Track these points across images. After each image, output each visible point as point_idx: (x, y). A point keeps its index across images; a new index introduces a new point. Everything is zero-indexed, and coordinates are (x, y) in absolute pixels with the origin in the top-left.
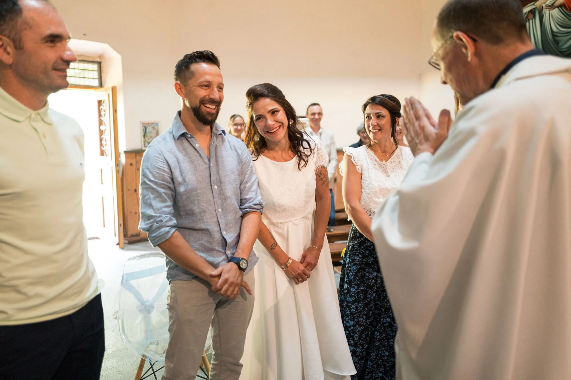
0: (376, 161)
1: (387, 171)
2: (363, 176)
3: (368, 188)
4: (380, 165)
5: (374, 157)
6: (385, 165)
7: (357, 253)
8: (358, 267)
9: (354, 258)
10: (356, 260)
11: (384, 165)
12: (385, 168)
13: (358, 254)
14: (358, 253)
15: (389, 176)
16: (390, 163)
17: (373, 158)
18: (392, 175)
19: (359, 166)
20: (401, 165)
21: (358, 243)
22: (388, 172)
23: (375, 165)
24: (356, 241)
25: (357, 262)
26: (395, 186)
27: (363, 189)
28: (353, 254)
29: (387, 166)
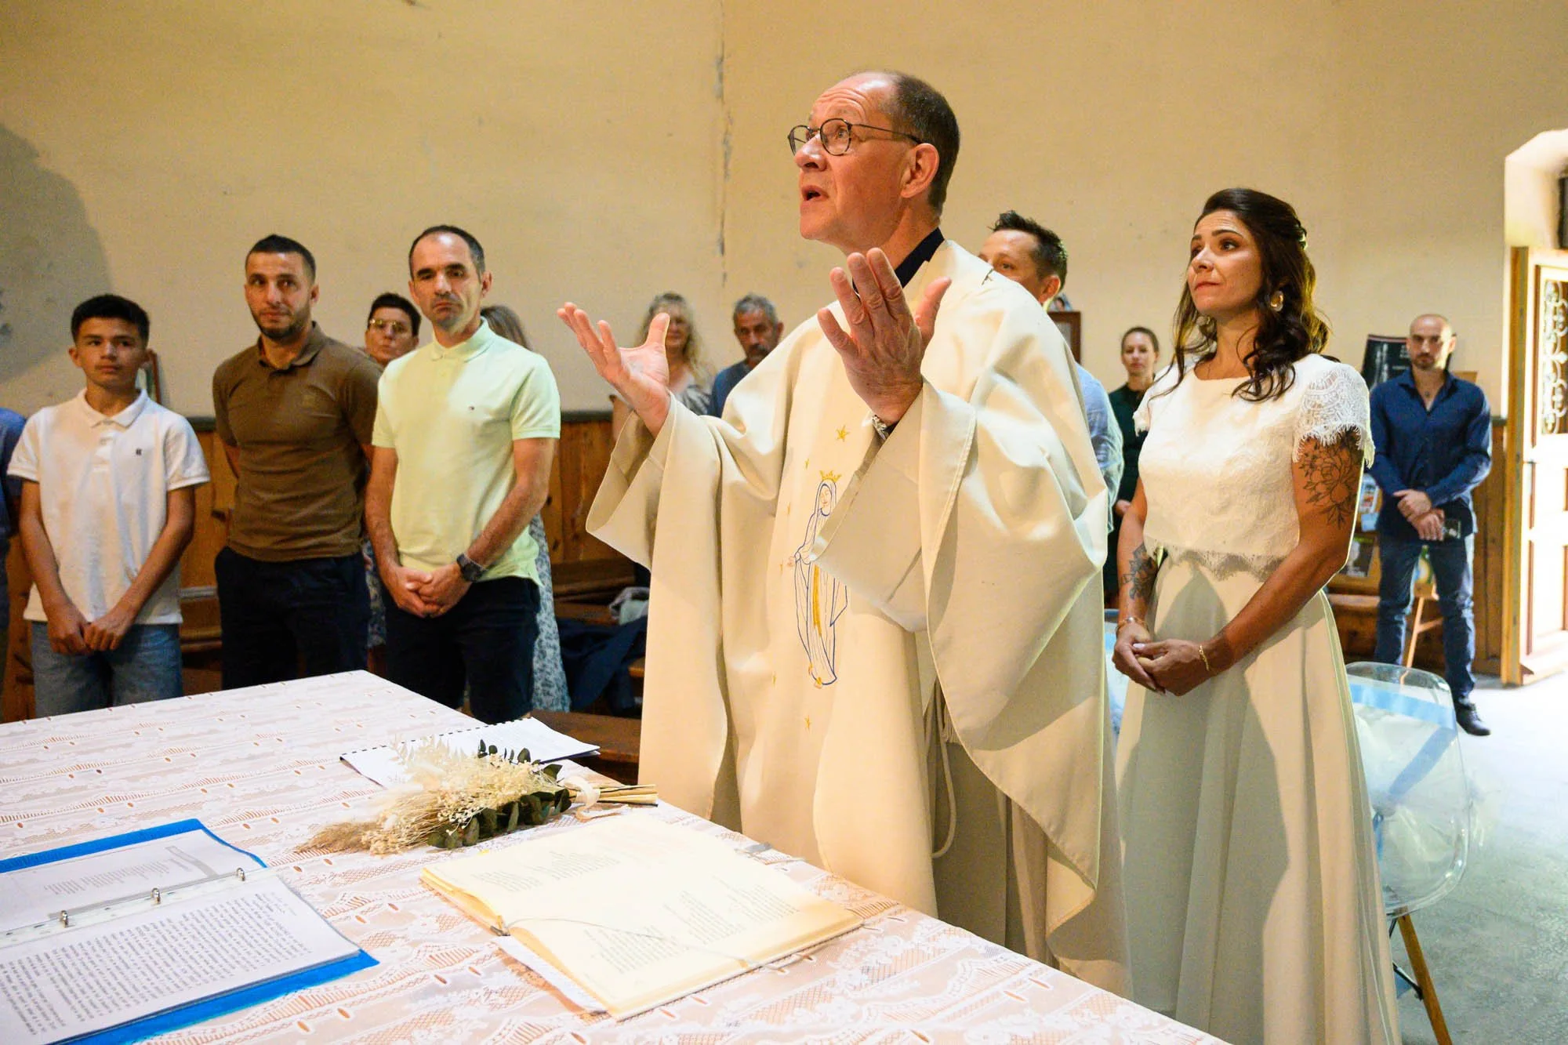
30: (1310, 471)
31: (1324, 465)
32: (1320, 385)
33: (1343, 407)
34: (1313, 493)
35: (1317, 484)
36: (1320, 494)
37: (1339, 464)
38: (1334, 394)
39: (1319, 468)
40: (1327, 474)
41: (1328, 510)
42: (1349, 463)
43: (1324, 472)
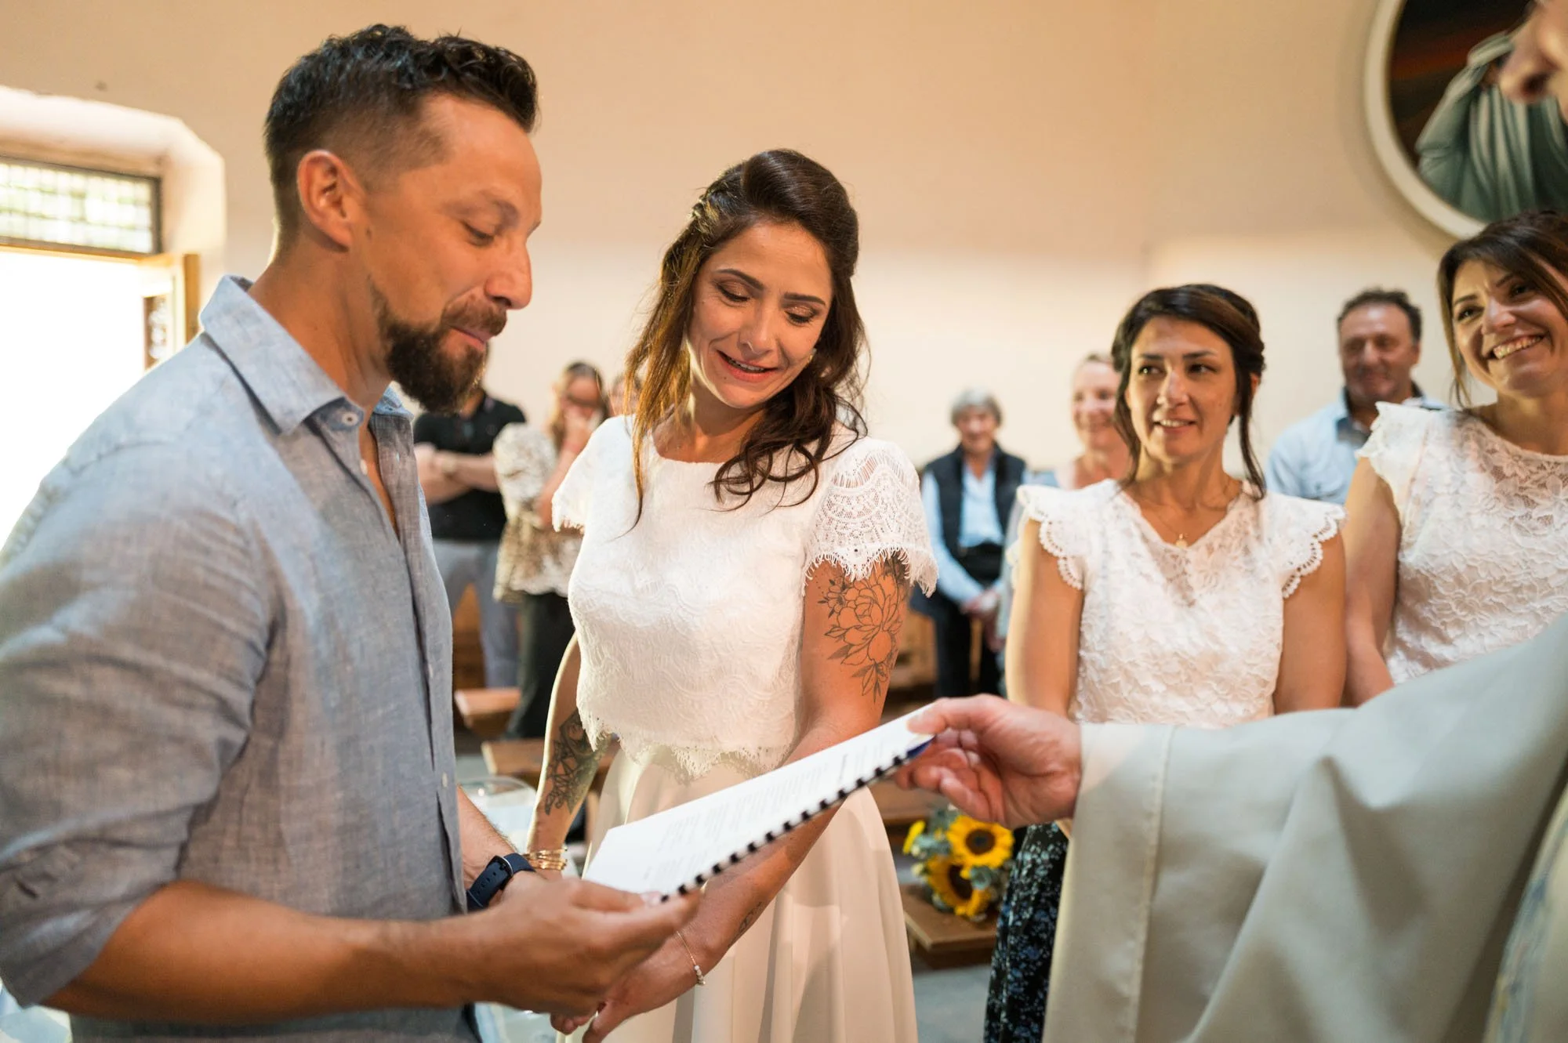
0: (1145, 539)
1: (1186, 581)
2: (1088, 600)
3: (1102, 647)
4: (1159, 558)
5: (1138, 525)
6: (1178, 559)
7: (1043, 900)
8: (1044, 953)
9: (1032, 917)
10: (1038, 923)
11: (1175, 557)
12: (1179, 571)
13: (1046, 904)
14: (1047, 898)
15: (1191, 604)
16: (1203, 550)
17: (1136, 532)
18: (1205, 599)
19: (1069, 559)
20: (1252, 561)
21: (1051, 861)
22: (1190, 588)
23: (1138, 555)
24: (1046, 850)
25: (1041, 932)
26: (1216, 648)
27: (1087, 650)
28: (1027, 898)
29: (1188, 561)
30: (838, 608)
31: (860, 600)
32: (853, 479)
33: (885, 516)
34: (842, 644)
35: (848, 630)
36: (851, 645)
37: (881, 600)
38: (872, 495)
39: (852, 604)
40: (863, 616)
41: (865, 671)
42: (894, 600)
43: (859, 611)
